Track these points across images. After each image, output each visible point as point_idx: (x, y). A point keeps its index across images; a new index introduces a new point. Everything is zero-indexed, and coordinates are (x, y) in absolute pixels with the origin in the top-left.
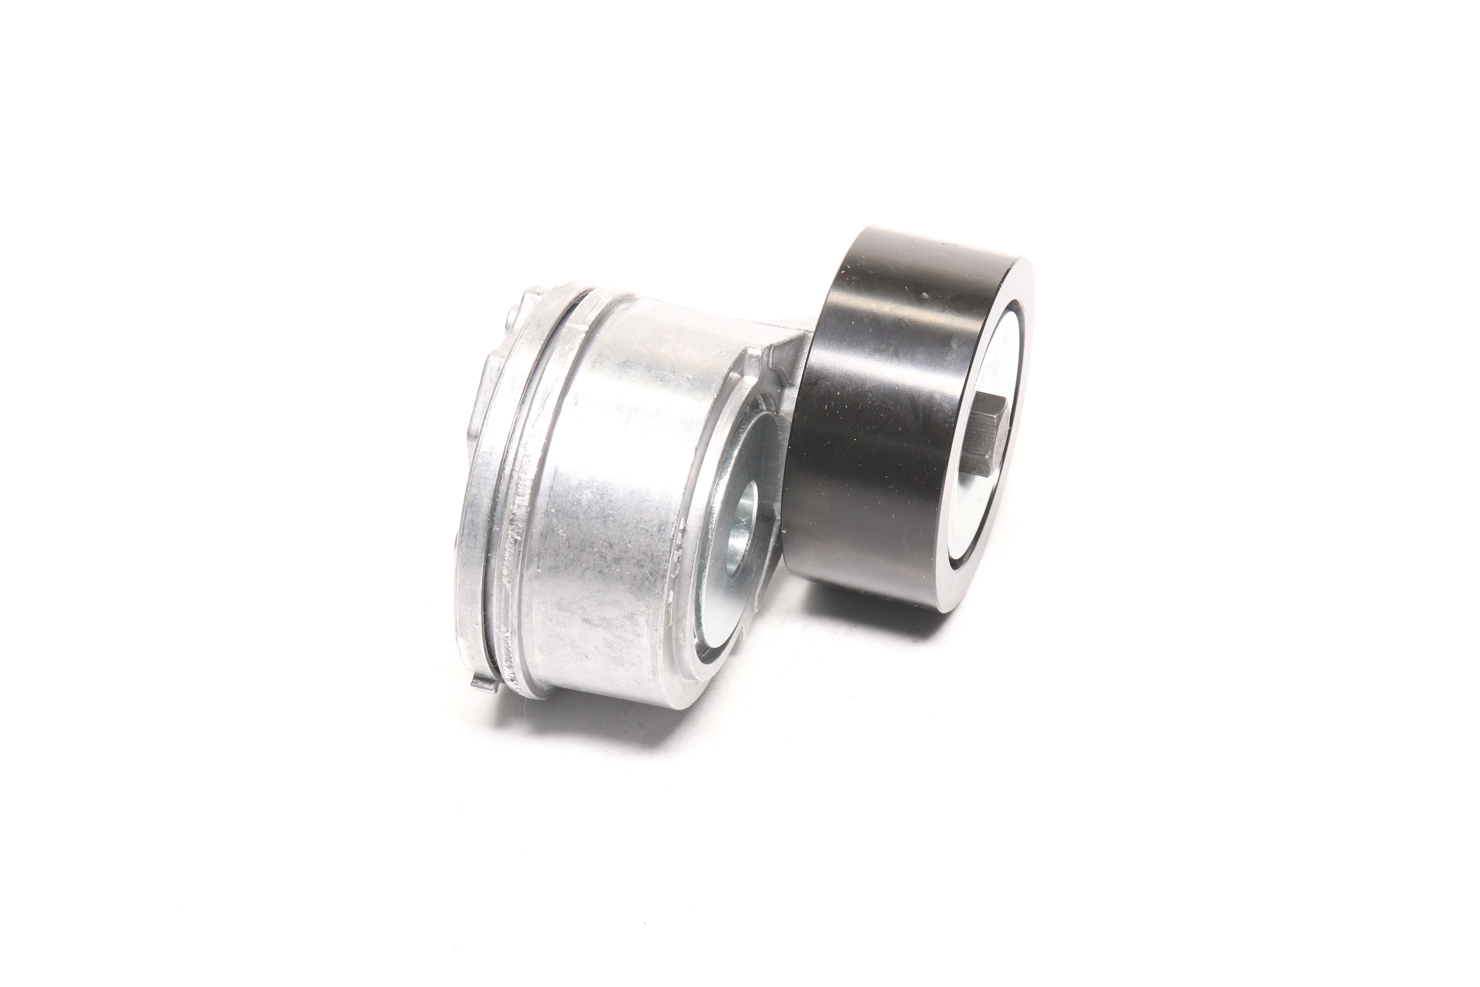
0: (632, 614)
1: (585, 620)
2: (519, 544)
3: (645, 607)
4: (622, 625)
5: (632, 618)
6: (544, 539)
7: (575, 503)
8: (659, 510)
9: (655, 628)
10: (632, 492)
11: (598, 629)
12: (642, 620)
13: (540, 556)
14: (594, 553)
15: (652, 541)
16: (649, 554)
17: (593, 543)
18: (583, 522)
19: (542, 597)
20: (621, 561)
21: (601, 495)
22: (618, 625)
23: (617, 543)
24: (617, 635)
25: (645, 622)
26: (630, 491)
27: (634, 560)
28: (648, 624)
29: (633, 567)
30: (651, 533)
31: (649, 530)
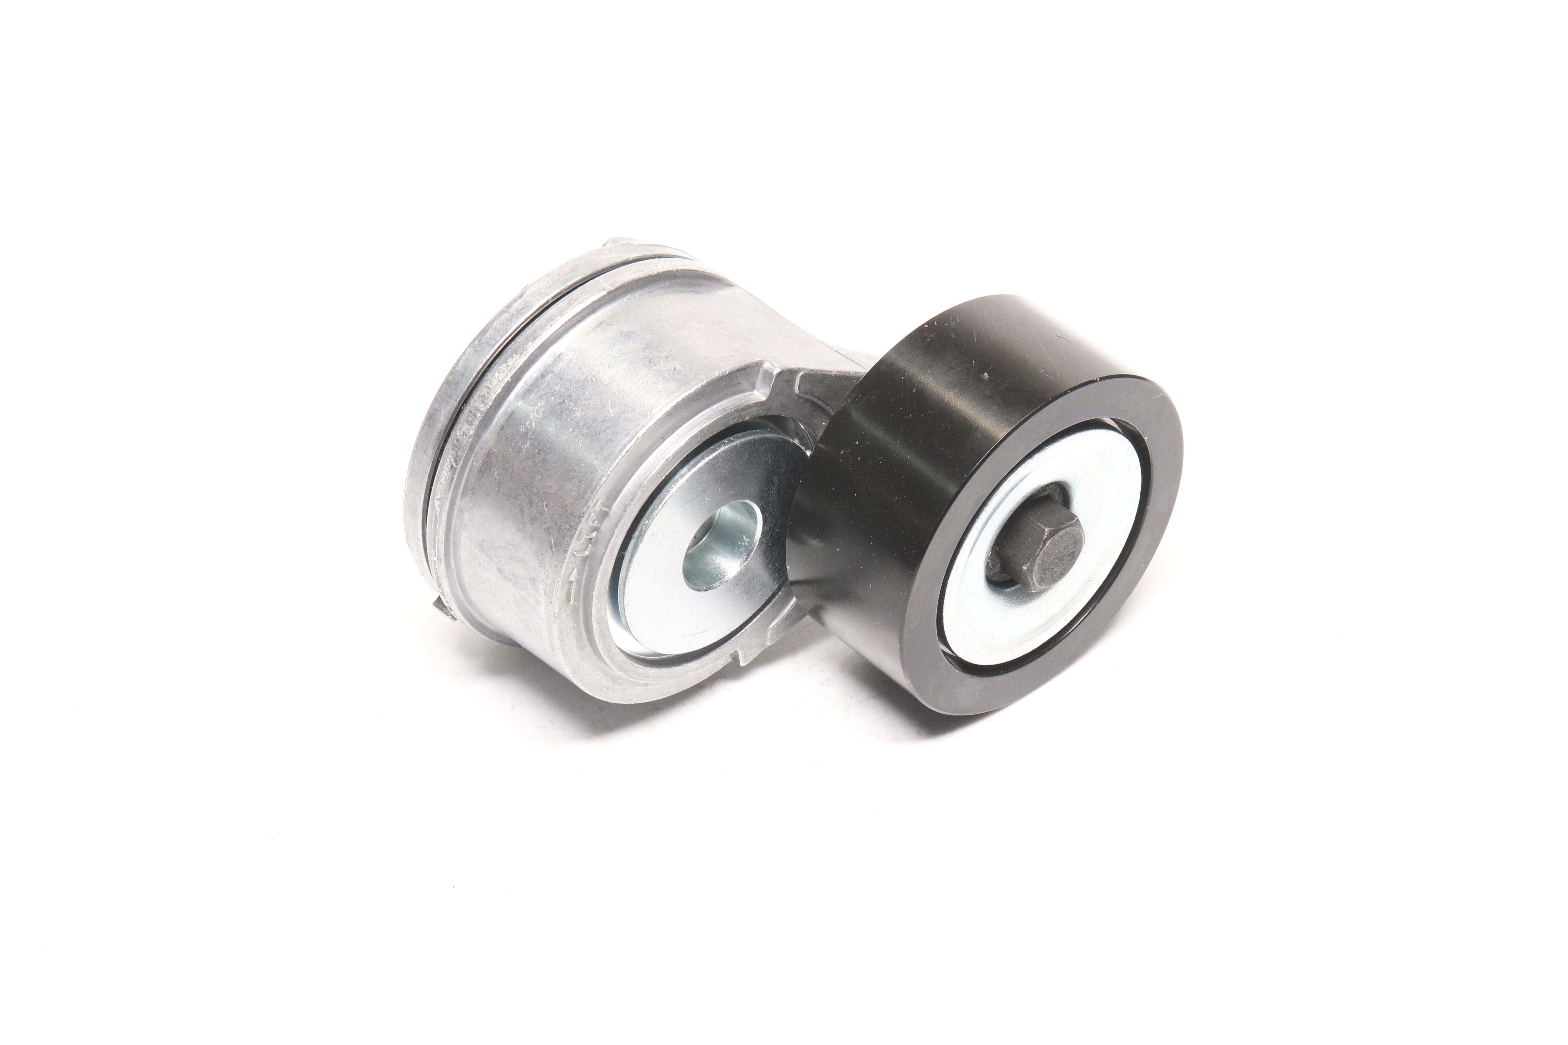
0: (534, 579)
1: (500, 571)
2: (454, 471)
3: (545, 576)
4: (527, 587)
5: (534, 583)
6: (481, 476)
7: (516, 450)
8: (580, 484)
9: (550, 600)
10: (565, 458)
11: (509, 583)
12: (541, 587)
13: (474, 491)
14: (516, 505)
15: (564, 511)
16: (559, 524)
17: (518, 495)
18: (516, 471)
19: (469, 533)
20: (536, 522)
21: (540, 450)
22: (524, 585)
23: (536, 502)
24: (523, 595)
25: (543, 591)
26: (564, 456)
27: (546, 525)
28: (545, 595)
29: (543, 531)
30: (566, 504)
31: (566, 500)
